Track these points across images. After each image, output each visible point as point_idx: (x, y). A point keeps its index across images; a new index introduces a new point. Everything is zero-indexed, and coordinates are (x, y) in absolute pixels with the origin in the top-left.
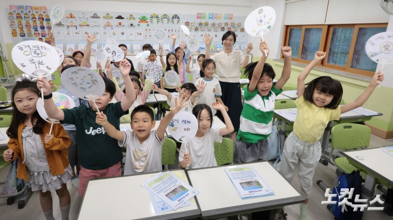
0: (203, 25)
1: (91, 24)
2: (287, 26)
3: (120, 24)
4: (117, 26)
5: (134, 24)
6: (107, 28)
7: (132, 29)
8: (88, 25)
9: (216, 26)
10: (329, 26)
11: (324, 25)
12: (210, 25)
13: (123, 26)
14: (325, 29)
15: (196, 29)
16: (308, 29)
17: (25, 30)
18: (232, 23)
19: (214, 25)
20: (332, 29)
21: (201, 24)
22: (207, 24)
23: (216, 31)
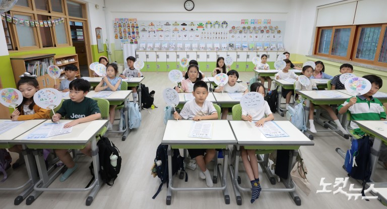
0: (246, 29)
1: (164, 29)
2: (319, 28)
3: (184, 29)
4: (182, 30)
5: (194, 29)
6: (175, 32)
7: (192, 32)
8: (162, 30)
9: (257, 29)
10: (358, 26)
11: (352, 25)
12: (251, 29)
13: (186, 30)
14: (354, 29)
15: (241, 32)
16: (338, 30)
17: (123, 34)
18: (270, 27)
19: (255, 28)
20: (360, 29)
21: (244, 28)
22: (249, 28)
23: (257, 33)
